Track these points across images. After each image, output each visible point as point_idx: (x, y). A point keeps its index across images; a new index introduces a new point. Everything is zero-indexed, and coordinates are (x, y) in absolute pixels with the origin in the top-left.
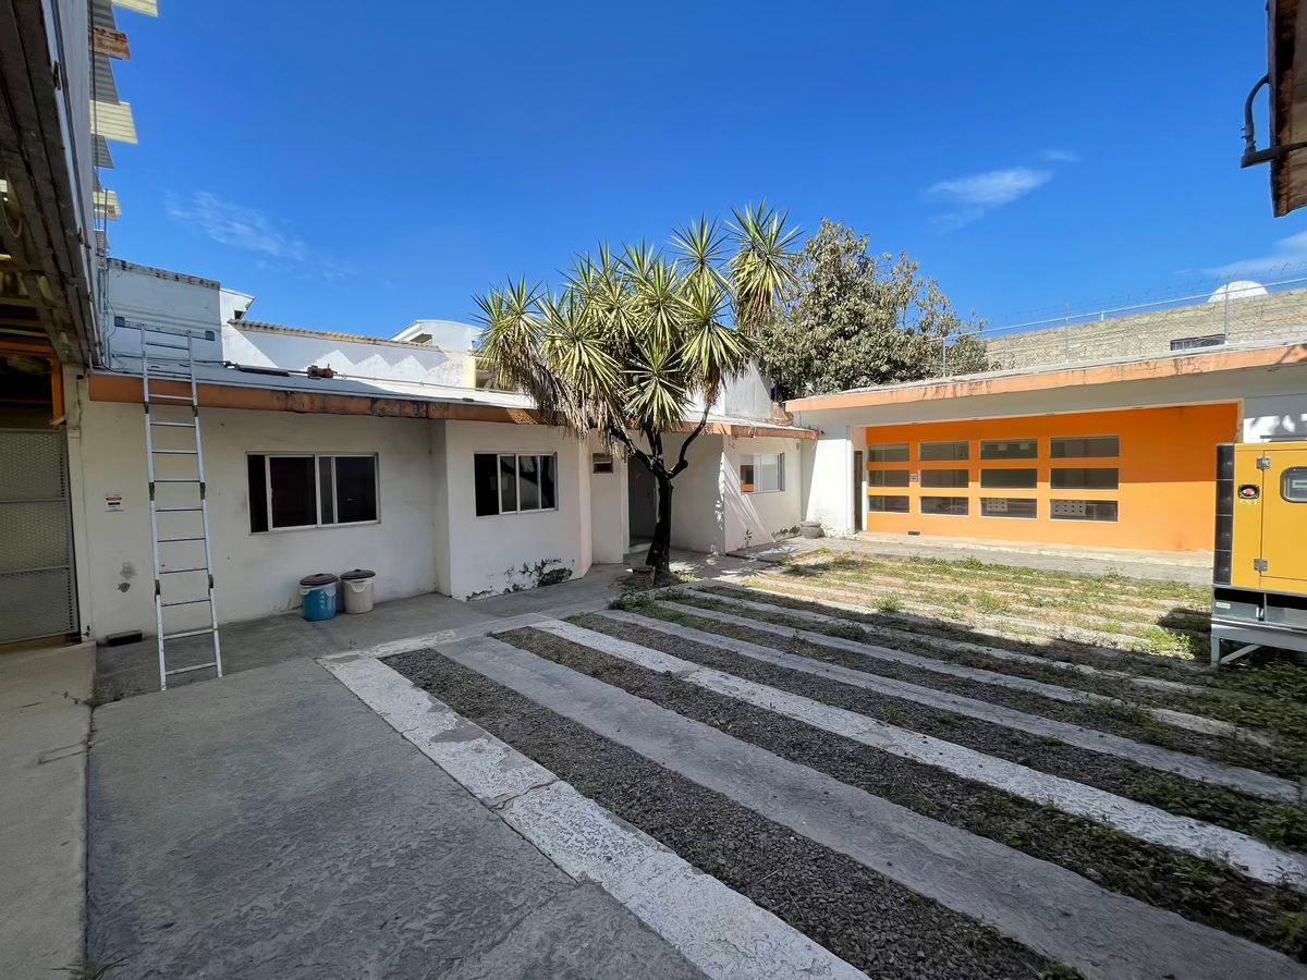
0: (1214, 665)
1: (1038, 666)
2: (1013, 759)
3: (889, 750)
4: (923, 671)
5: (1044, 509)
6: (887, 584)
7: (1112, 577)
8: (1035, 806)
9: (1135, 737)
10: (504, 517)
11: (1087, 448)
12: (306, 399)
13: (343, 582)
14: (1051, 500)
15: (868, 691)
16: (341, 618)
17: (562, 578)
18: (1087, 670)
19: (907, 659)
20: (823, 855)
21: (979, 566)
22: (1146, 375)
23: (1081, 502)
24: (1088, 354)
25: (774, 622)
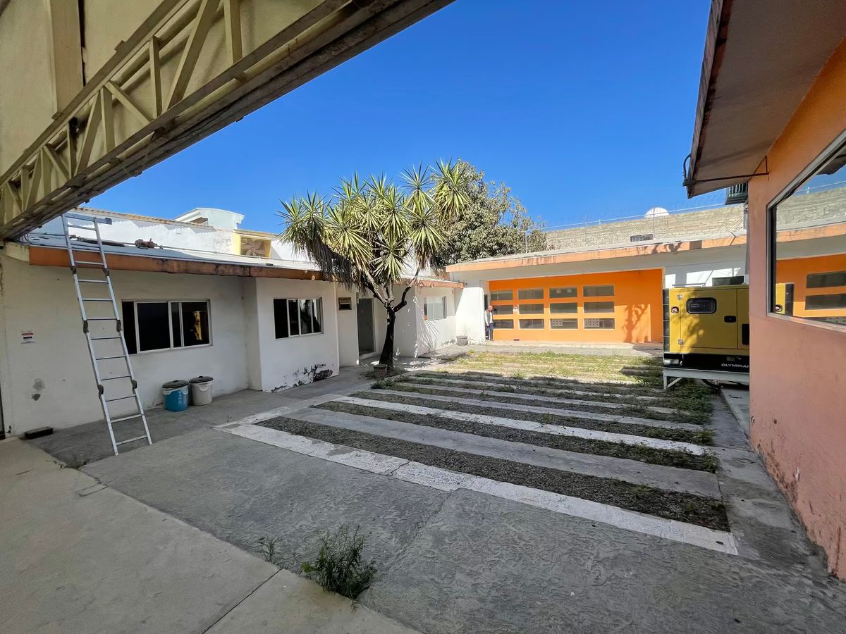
0: (665, 388)
1: (596, 396)
2: (602, 430)
3: (551, 433)
4: (549, 403)
5: (581, 324)
6: (513, 367)
7: (615, 356)
8: (616, 444)
9: (643, 417)
10: (292, 340)
11: (598, 291)
12: (175, 264)
13: (191, 385)
14: (585, 319)
15: (529, 412)
16: (192, 408)
17: (327, 376)
18: (618, 396)
19: (541, 398)
20: (545, 470)
21: (554, 355)
22: (626, 255)
23: (597, 319)
24: (595, 242)
25: (467, 388)
